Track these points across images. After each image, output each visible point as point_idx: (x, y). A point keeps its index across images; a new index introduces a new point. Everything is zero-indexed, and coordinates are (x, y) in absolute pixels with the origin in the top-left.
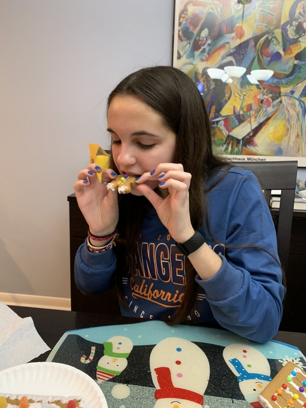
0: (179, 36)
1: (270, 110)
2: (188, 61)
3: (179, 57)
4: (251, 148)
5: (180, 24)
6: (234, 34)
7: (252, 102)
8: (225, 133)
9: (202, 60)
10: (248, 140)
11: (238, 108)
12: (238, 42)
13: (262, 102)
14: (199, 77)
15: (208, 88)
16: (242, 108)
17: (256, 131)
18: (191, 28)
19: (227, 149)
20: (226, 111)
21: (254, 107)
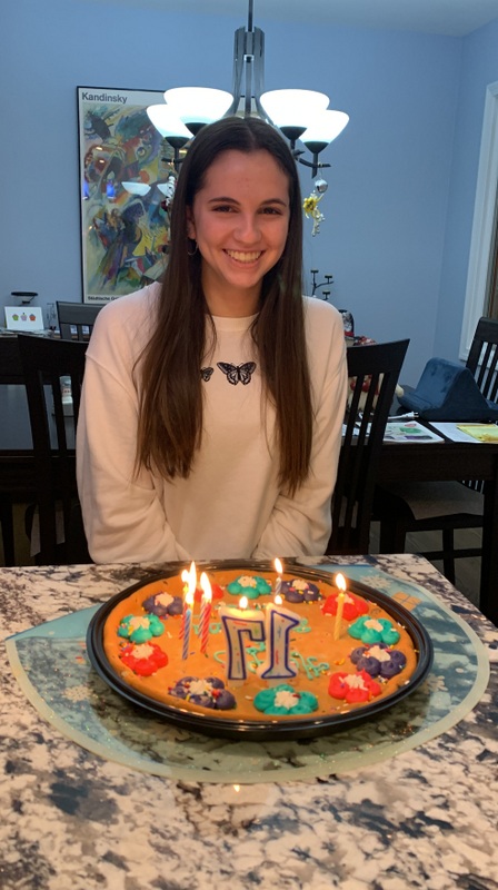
0: (86, 178)
2: (95, 202)
3: (86, 195)
5: (86, 166)
6: (139, 178)
8: (140, 273)
9: (110, 201)
11: (150, 249)
14: (109, 218)
15: (119, 228)
16: (153, 249)
18: (97, 171)
20: (139, 251)
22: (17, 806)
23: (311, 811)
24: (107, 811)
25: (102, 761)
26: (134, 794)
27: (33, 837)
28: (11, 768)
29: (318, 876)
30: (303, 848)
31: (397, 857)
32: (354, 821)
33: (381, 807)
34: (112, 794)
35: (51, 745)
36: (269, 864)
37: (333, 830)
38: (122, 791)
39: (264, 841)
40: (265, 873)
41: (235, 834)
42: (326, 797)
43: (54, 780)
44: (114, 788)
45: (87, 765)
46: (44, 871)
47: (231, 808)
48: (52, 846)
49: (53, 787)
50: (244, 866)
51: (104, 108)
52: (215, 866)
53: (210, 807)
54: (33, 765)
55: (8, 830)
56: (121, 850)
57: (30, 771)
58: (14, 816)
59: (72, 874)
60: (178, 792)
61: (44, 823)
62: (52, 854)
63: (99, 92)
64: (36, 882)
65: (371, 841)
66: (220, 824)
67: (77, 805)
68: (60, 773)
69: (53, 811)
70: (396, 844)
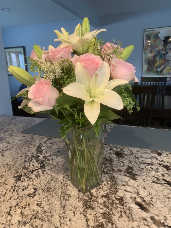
1: (166, 64)
3: (145, 54)
4: (162, 73)
5: (145, 47)
6: (157, 48)
7: (162, 63)
8: (156, 70)
9: (150, 54)
10: (161, 71)
12: (158, 50)
13: (164, 62)
14: (149, 58)
15: (152, 60)
16: (159, 64)
17: (163, 69)
19: (156, 74)
20: (156, 65)
21: (162, 64)
22: (110, 154)
23: (156, 164)
24: (123, 157)
25: (124, 151)
26: (128, 156)
27: (112, 157)
28: (110, 149)
29: (153, 171)
30: (152, 167)
31: (168, 172)
32: (163, 167)
33: (169, 166)
34: (124, 155)
35: (117, 148)
36: (146, 168)
37: (159, 167)
38: (126, 155)
39: (146, 165)
40: (145, 169)
41: (142, 164)
42: (159, 163)
43: (116, 152)
44: (125, 155)
45: (122, 151)
46: (112, 161)
47: (143, 161)
48: (114, 159)
49: (116, 153)
50: (141, 167)
51: (150, 33)
52: (137, 166)
53: (139, 160)
54: (114, 150)
55: (109, 156)
56: (124, 161)
57: (113, 150)
58: (110, 155)
59: (116, 162)
60: (134, 157)
61: (114, 156)
62: (114, 160)
63: (149, 30)
64: (111, 162)
65: (165, 169)
66: (140, 162)
67: (119, 155)
68: (117, 151)
69: (115, 155)
70: (169, 171)
